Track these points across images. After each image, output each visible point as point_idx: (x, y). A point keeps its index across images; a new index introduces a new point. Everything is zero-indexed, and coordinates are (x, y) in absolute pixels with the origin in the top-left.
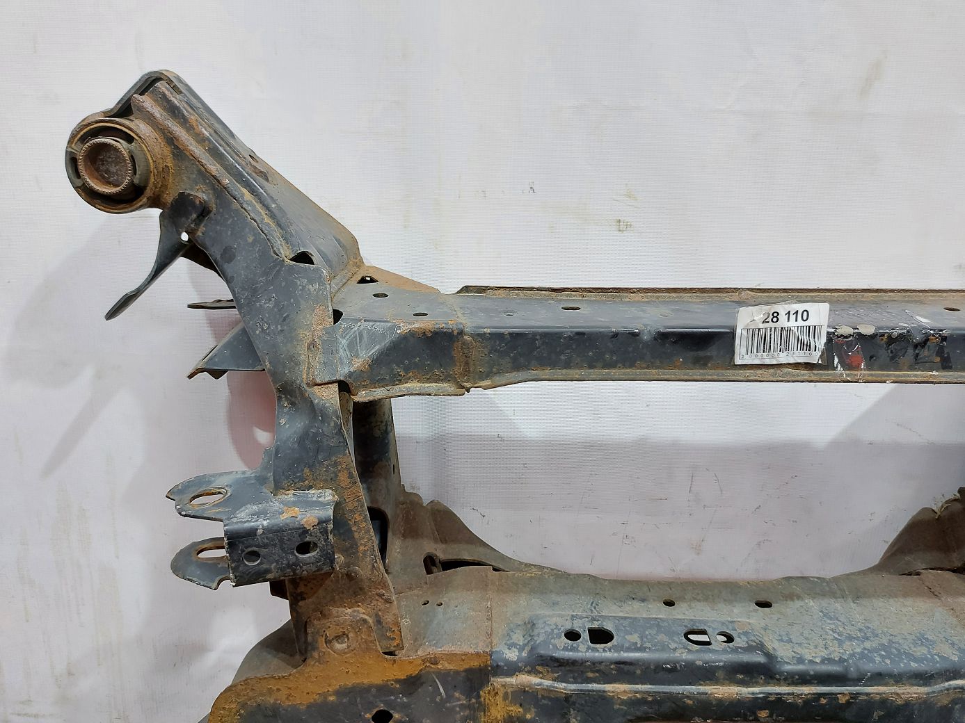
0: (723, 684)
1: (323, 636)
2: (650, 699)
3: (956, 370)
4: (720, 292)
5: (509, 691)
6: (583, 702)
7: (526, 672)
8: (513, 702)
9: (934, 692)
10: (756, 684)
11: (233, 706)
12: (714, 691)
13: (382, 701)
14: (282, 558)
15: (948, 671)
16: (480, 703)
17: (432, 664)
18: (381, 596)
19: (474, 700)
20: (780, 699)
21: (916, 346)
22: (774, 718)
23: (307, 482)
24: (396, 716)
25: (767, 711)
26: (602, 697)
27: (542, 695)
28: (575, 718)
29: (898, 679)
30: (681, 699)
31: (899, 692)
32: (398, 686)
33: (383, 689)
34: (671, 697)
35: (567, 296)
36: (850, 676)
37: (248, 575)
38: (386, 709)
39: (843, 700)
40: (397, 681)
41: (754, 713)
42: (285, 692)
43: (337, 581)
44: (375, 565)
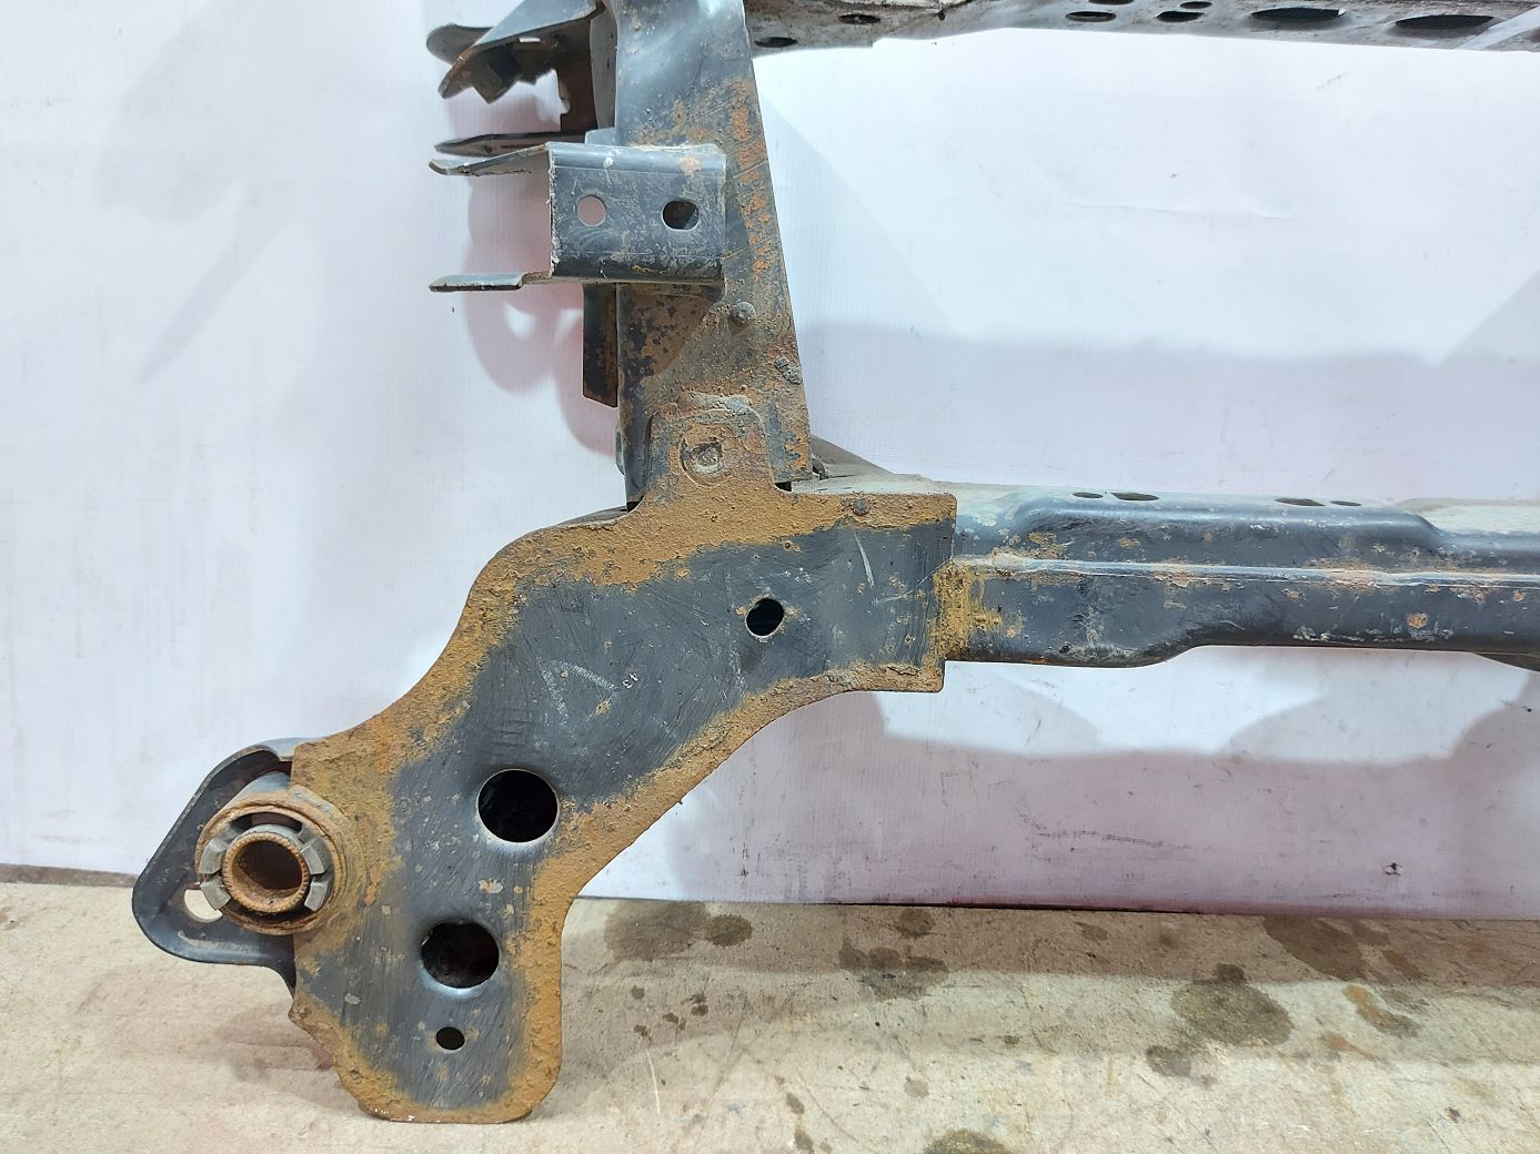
0: (1350, 565)
1: (677, 444)
2: (1227, 587)
5: (981, 580)
6: (1112, 594)
7: (1011, 546)
8: (987, 603)
11: (509, 586)
13: (768, 580)
14: (640, 223)
16: (930, 598)
17: (856, 514)
18: (780, 368)
19: (921, 593)
20: (1446, 593)
22: (1436, 629)
23: (677, 128)
24: (790, 611)
25: (1424, 616)
26: (1146, 584)
27: (1039, 586)
28: (1095, 627)
30: (1278, 589)
32: (798, 550)
33: (773, 556)
34: (1263, 585)
37: (581, 244)
38: (774, 597)
40: (798, 538)
41: (1403, 621)
42: (603, 558)
43: (711, 333)
44: (780, 299)
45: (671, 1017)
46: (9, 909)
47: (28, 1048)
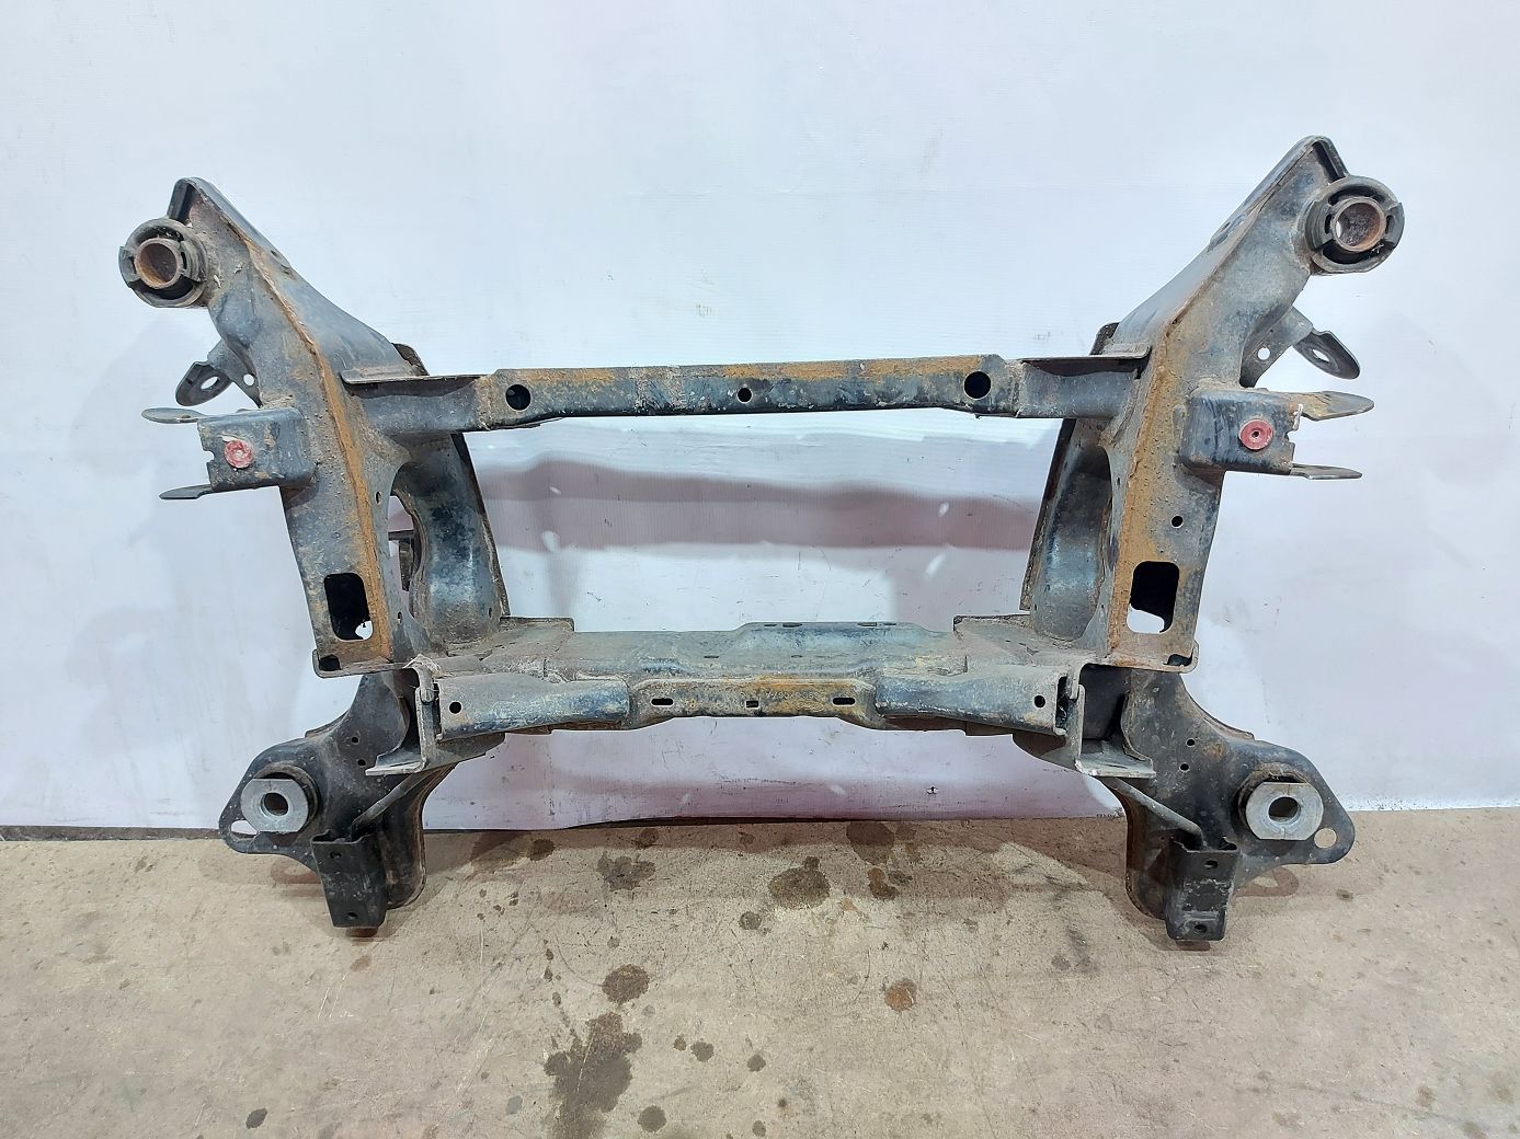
45: (498, 908)
46: (145, 858)
47: (169, 942)
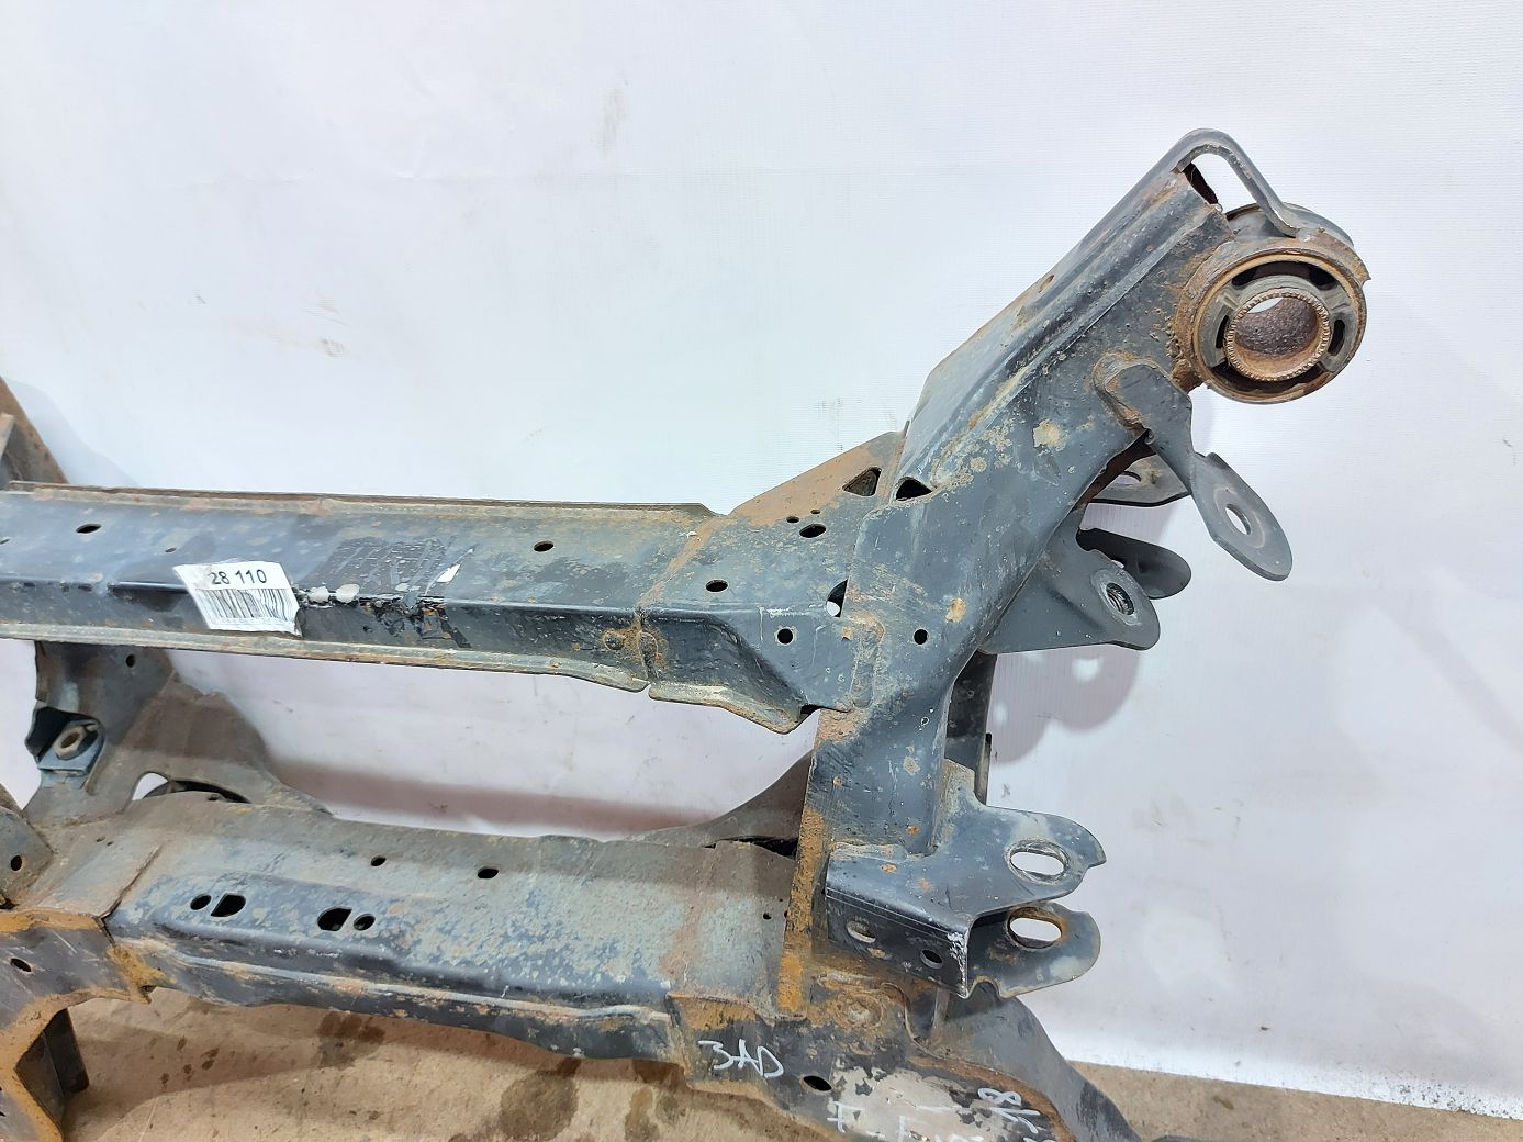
2: (273, 983)
3: (476, 649)
4: (298, 499)
5: (139, 954)
7: (150, 936)
8: (151, 965)
9: (589, 1017)
10: (382, 981)
12: (338, 982)
15: (608, 994)
17: (42, 920)
19: (106, 959)
21: (411, 618)
25: (404, 1011)
26: (224, 975)
27: (170, 963)
29: (543, 996)
31: (547, 1012)
35: (121, 499)
36: (486, 986)
38: (17, 958)
39: (484, 1012)
